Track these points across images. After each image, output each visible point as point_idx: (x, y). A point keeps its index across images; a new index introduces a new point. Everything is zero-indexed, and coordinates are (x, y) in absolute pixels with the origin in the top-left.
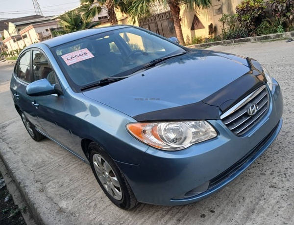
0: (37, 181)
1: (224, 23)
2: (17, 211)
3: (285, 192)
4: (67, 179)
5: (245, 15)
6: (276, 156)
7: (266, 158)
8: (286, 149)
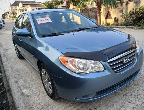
0: (15, 78)
1: (122, 17)
2: (4, 90)
3: (135, 106)
4: (29, 79)
5: (134, 15)
6: (135, 87)
7: (129, 87)
8: (141, 84)
